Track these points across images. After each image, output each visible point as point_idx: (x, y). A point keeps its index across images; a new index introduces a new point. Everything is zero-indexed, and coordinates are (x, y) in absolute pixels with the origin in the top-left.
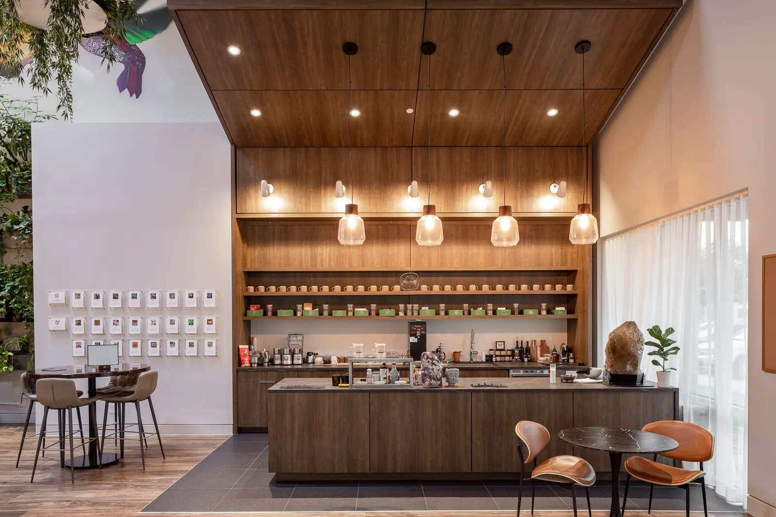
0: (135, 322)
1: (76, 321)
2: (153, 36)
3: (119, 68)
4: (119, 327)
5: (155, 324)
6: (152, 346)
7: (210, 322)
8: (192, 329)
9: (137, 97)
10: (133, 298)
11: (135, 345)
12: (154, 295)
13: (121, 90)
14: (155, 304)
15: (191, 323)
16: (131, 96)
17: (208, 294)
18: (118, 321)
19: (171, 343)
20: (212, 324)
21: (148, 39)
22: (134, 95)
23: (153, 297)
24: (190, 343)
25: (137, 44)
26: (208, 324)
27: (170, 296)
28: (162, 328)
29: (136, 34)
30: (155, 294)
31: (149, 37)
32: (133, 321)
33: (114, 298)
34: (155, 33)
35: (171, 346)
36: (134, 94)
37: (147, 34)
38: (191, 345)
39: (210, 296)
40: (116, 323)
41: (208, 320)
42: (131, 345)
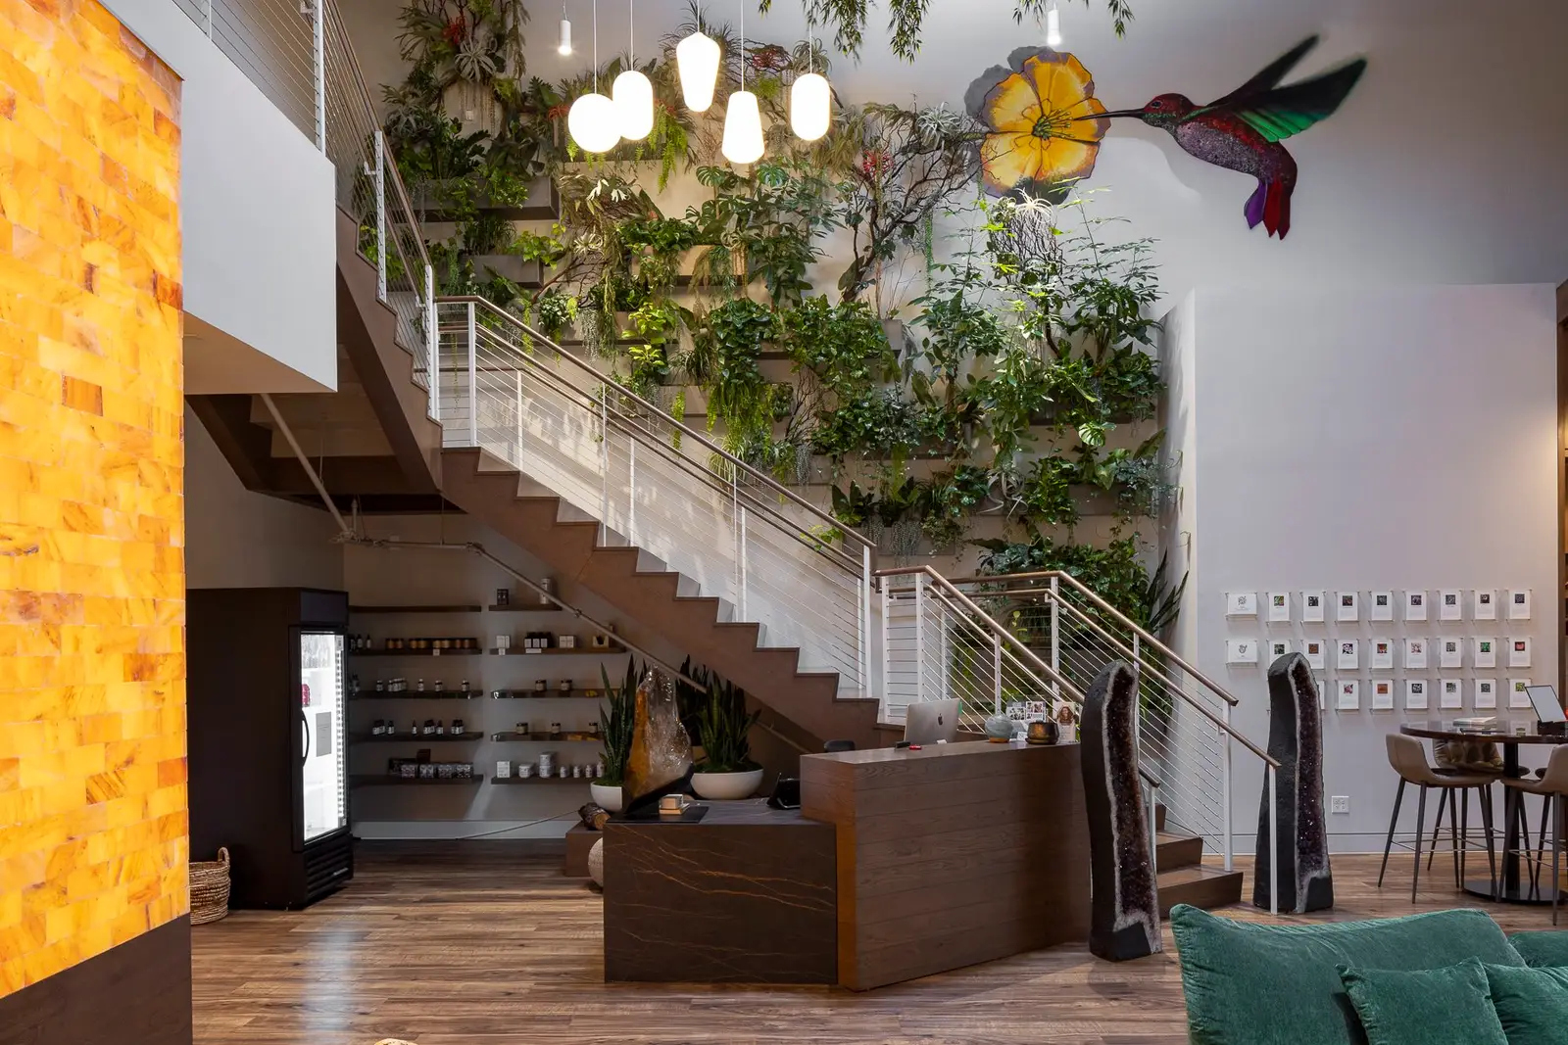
0: (1382, 647)
1: (1276, 646)
2: (1310, 126)
3: (1247, 185)
4: (1354, 656)
5: (1419, 651)
6: (1414, 691)
7: (1520, 646)
8: (1488, 660)
9: (1281, 238)
10: (1379, 603)
11: (1382, 689)
12: (1418, 599)
13: (1252, 224)
14: (1419, 613)
15: (1485, 648)
16: (1271, 234)
17: (1517, 596)
18: (1351, 645)
19: (1448, 685)
20: (1524, 649)
21: (1301, 130)
22: (1276, 234)
23: (1415, 601)
24: (1482, 685)
25: (1282, 141)
26: (1516, 650)
27: (1447, 600)
28: (1433, 658)
29: (1280, 122)
30: (1420, 597)
31: (1303, 127)
32: (1379, 645)
33: (1344, 604)
34: (1315, 120)
35: (1448, 691)
36: (1277, 232)
37: (1301, 121)
38: (1485, 688)
39: (1520, 599)
40: (1348, 649)
41: (1516, 643)
42: (1375, 689)
